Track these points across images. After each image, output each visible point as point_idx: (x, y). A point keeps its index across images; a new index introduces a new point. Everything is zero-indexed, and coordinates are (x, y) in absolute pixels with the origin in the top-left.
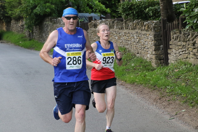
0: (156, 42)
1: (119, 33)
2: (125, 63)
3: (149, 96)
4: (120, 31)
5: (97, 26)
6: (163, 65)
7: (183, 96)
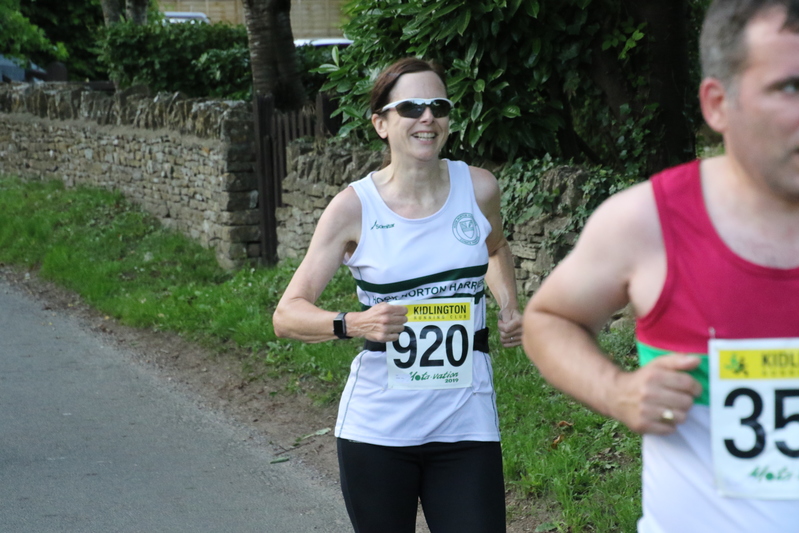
0: (233, 177)
1: (100, 138)
2: (119, 250)
4: (104, 129)
5: (15, 107)
6: (259, 264)
7: (323, 378)
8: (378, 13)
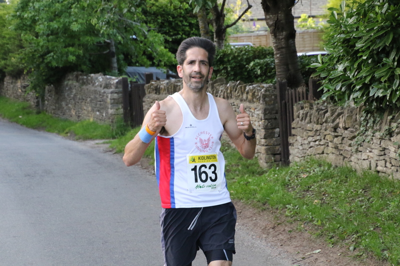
0: (267, 121)
3: (254, 222)
5: (162, 92)
6: (280, 165)
7: (316, 223)
8: (343, 36)
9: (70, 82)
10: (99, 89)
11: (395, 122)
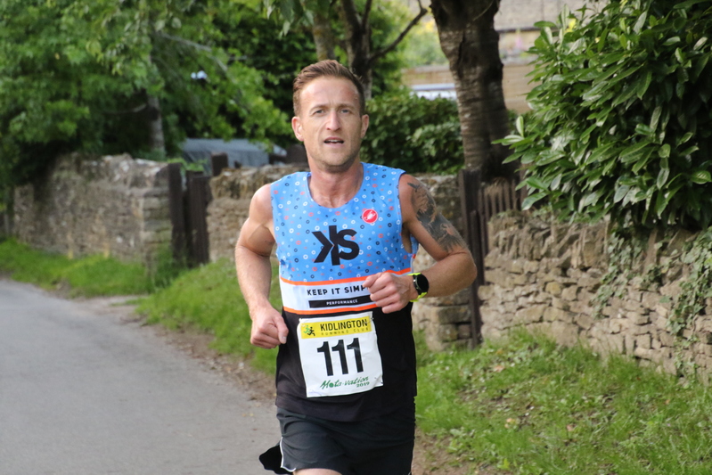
5: (243, 193)
8: (559, 78)
9: (64, 174)
10: (121, 188)
11: (668, 255)
